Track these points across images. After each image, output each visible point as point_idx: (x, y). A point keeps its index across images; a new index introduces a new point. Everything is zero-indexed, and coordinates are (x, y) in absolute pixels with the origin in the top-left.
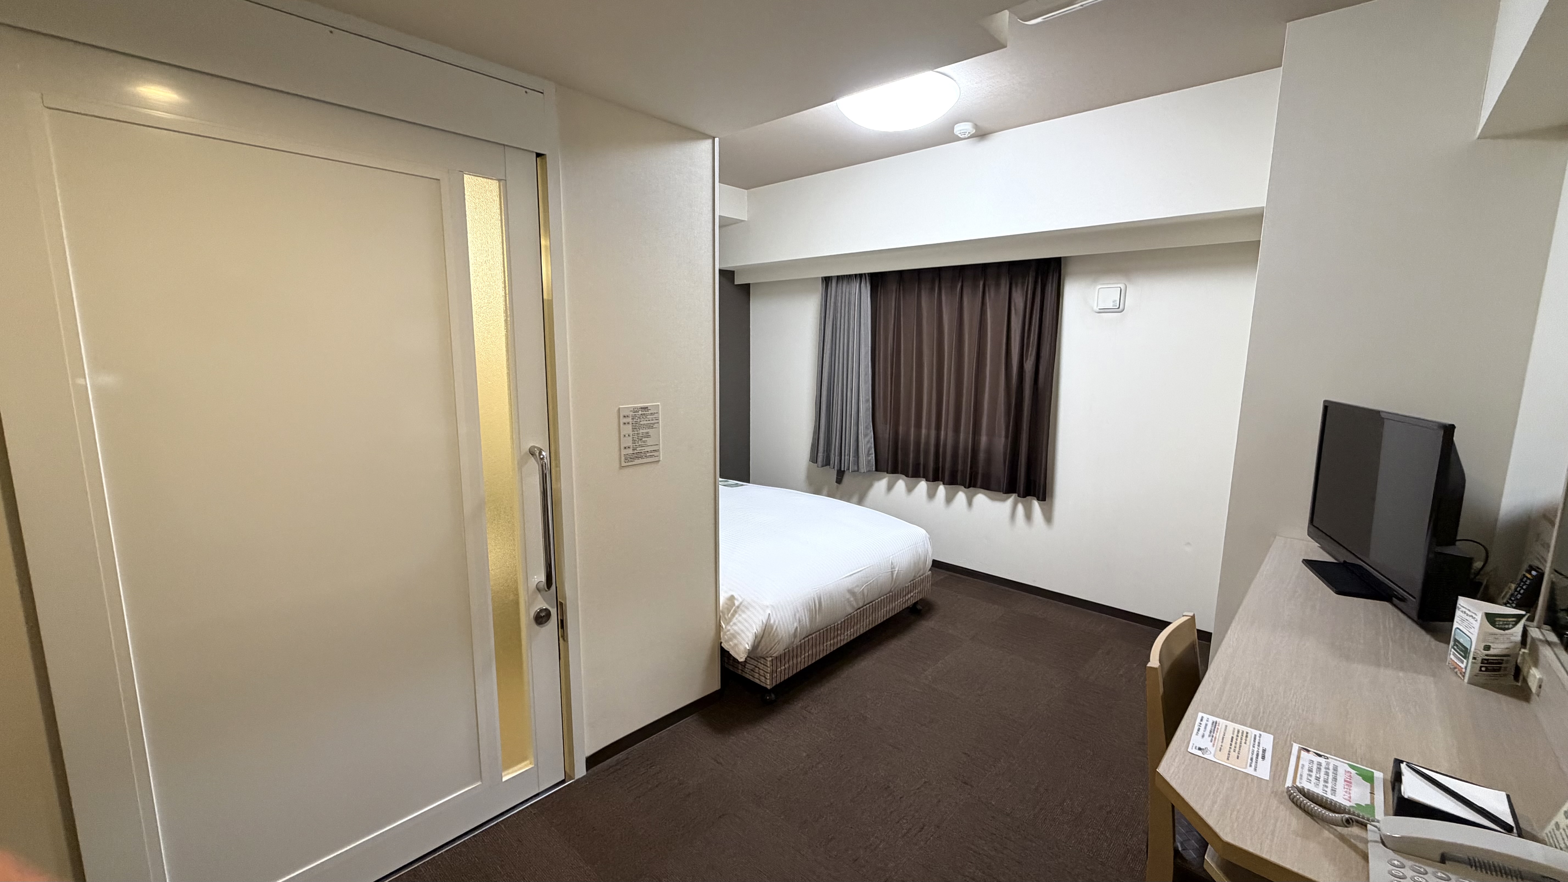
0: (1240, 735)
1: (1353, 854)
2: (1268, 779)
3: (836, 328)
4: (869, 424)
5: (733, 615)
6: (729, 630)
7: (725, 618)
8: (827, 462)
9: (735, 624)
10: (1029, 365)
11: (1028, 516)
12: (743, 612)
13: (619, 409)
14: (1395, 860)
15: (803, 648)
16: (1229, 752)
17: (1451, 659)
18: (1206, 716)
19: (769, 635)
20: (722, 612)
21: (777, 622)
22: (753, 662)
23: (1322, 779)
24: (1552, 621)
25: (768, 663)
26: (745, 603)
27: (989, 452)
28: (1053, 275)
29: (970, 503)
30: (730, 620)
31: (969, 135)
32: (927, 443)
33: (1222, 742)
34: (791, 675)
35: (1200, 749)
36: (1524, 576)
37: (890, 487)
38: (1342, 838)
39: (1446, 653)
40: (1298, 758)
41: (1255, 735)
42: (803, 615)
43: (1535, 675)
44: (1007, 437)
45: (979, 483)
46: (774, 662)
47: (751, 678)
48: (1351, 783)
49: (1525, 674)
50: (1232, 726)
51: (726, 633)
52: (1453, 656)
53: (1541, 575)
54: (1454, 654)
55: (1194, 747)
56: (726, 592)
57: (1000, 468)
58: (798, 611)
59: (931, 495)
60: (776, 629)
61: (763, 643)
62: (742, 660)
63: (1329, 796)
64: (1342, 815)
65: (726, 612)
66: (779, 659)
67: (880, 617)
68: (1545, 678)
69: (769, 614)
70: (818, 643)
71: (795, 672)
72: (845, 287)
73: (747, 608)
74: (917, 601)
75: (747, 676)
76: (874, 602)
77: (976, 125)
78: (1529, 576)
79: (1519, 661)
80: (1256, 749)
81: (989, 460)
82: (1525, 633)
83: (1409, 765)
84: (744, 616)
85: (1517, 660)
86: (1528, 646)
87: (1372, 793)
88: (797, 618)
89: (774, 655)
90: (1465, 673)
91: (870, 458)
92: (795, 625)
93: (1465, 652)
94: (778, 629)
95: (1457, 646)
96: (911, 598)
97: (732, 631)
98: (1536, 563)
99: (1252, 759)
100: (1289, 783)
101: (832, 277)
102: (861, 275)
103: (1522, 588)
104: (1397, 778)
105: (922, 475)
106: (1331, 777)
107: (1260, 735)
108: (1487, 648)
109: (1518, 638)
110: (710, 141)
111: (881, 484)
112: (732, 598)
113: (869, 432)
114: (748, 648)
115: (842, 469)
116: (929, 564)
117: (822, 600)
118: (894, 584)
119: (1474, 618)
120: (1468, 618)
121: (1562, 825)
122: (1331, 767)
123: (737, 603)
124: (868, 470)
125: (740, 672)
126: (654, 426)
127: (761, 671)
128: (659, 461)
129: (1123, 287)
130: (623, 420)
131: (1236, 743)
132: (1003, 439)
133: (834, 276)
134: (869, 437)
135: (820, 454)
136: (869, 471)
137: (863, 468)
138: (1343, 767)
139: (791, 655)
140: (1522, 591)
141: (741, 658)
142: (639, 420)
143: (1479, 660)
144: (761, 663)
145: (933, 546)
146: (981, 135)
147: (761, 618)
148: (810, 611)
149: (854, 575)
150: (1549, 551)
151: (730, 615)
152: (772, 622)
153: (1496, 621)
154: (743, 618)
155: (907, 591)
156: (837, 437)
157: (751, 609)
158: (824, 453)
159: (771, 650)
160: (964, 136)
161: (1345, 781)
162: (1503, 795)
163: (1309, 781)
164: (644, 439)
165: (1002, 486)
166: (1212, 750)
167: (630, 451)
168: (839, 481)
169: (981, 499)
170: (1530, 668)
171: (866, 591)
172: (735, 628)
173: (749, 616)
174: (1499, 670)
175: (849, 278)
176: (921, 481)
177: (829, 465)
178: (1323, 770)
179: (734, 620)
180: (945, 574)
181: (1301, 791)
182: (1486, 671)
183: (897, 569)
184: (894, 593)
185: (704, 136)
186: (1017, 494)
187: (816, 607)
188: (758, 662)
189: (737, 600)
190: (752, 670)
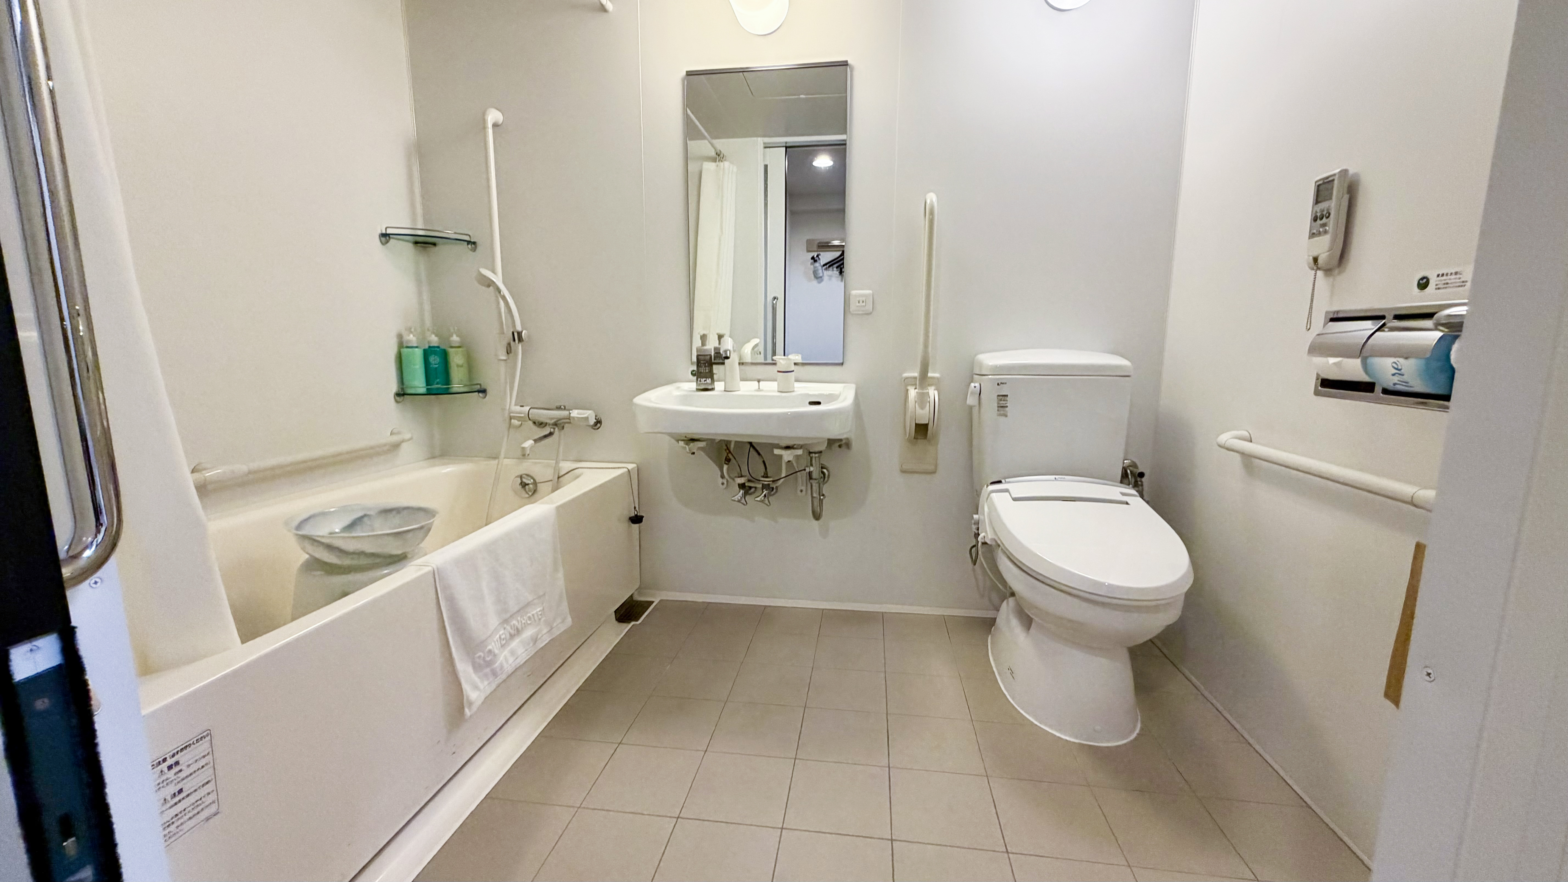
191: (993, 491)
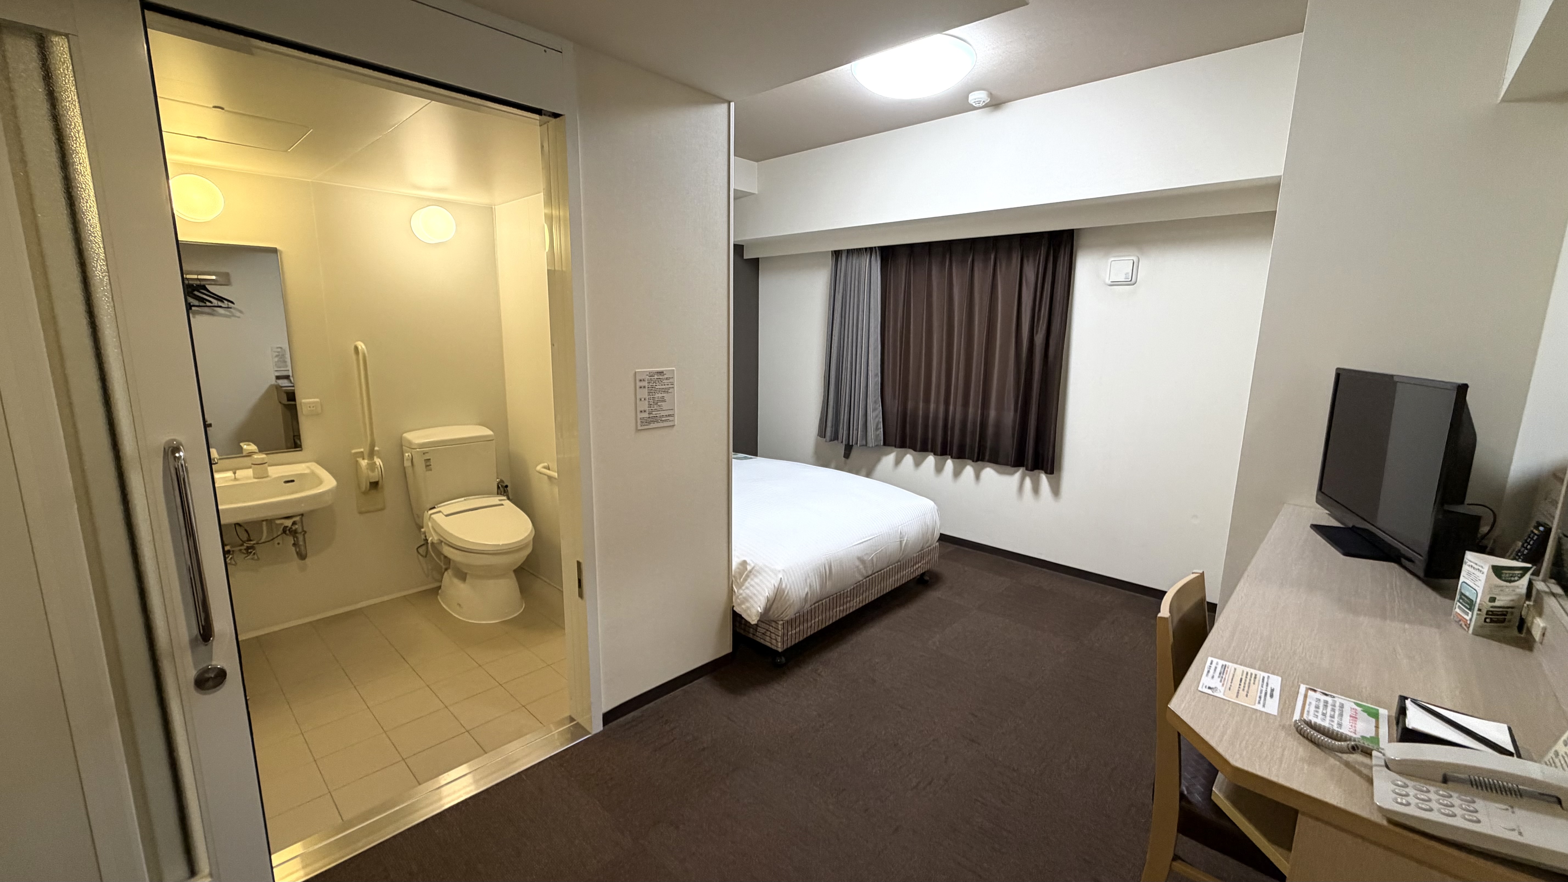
0: (1249, 676)
1: (1358, 778)
2: (1276, 713)
3: (846, 302)
4: (878, 398)
5: (745, 580)
6: (741, 594)
7: (738, 583)
8: (835, 437)
9: (747, 588)
10: (1039, 338)
11: (1036, 490)
12: (756, 576)
13: (635, 373)
14: (1398, 781)
15: (813, 613)
16: (1239, 690)
17: (1456, 612)
18: (1215, 660)
19: (781, 598)
20: (734, 577)
21: (788, 587)
22: (763, 625)
23: (1328, 715)
24: (1557, 575)
25: (780, 626)
26: (757, 568)
27: (998, 425)
28: (1065, 250)
29: (978, 477)
30: (743, 584)
31: (984, 104)
32: (936, 418)
33: (1231, 683)
34: (801, 639)
35: (1209, 688)
36: (1532, 532)
37: (898, 462)
38: (1347, 764)
39: (1452, 608)
40: (1306, 696)
41: (1264, 678)
42: (814, 580)
43: (1538, 624)
44: (1016, 410)
45: (987, 458)
46: (786, 626)
47: (762, 641)
48: (1356, 718)
49: (1529, 625)
50: (1240, 668)
51: (738, 596)
52: (1458, 609)
53: (1548, 531)
54: (1459, 607)
55: (1204, 687)
56: (738, 557)
57: (1008, 442)
58: (809, 577)
59: (939, 469)
60: (788, 592)
61: (774, 606)
62: (753, 623)
63: (1335, 728)
64: (1348, 743)
65: (738, 577)
66: (791, 623)
67: (890, 584)
68: (1548, 626)
69: (781, 578)
70: (828, 608)
71: (805, 636)
72: (855, 260)
73: (760, 573)
74: (925, 572)
75: (758, 639)
76: (883, 571)
77: (991, 94)
78: (1536, 532)
79: (1523, 613)
80: (1264, 689)
81: (997, 435)
82: (1530, 585)
83: (1414, 701)
84: (756, 580)
85: (1521, 613)
86: (1533, 599)
87: (1377, 727)
88: (808, 584)
89: (786, 618)
90: (1469, 624)
91: (878, 433)
92: (806, 590)
93: (1470, 604)
94: (790, 593)
95: (1463, 599)
96: (919, 569)
97: (744, 595)
98: (1542, 519)
99: (1260, 697)
100: (1296, 716)
101: (842, 250)
102: (871, 249)
103: (1529, 544)
104: (1402, 711)
105: (930, 450)
106: (1337, 713)
107: (1269, 677)
108: (1493, 600)
109: (1524, 591)
110: (725, 106)
111: (889, 459)
112: (744, 563)
113: (877, 406)
114: (760, 611)
115: (851, 444)
116: (937, 536)
117: (833, 567)
118: (903, 554)
119: (1481, 571)
120: (1473, 571)
121: (1561, 753)
122: (1337, 704)
123: (749, 568)
124: (876, 444)
125: (751, 636)
126: (669, 391)
127: (772, 635)
128: (673, 426)
129: (1135, 259)
130: (639, 384)
131: (1245, 683)
132: (1012, 413)
133: (844, 250)
134: (877, 412)
135: (829, 429)
136: (877, 446)
137: (871, 442)
138: (1349, 705)
139: (802, 619)
140: (1529, 547)
141: (753, 620)
142: (654, 384)
143: (1484, 612)
144: (772, 627)
145: (941, 517)
146: (996, 104)
147: (773, 582)
148: (821, 576)
149: (864, 543)
150: (1556, 508)
151: (742, 580)
152: (784, 586)
153: (1502, 573)
154: (756, 583)
155: (915, 561)
156: (846, 412)
157: (764, 574)
158: (832, 427)
159: (782, 614)
160: (978, 105)
161: (1351, 716)
162: (1505, 727)
163: (1317, 716)
164: (659, 404)
165: (1010, 460)
166: (1222, 689)
167: (646, 415)
168: (847, 455)
169: (989, 473)
170: (1534, 617)
171: (875, 560)
172: (747, 591)
173: (761, 580)
174: (1504, 621)
175: (859, 251)
176: (929, 455)
177: (838, 439)
178: (1329, 708)
179: (747, 584)
180: (952, 547)
181: (1309, 724)
182: (1490, 622)
183: (905, 539)
184: (902, 562)
185: (719, 100)
186: (1025, 468)
187: (827, 573)
188: (770, 626)
189: (750, 565)
190: (763, 634)
191: (431, 514)
